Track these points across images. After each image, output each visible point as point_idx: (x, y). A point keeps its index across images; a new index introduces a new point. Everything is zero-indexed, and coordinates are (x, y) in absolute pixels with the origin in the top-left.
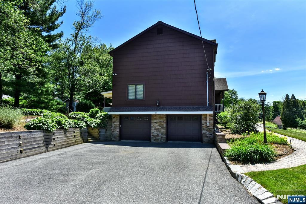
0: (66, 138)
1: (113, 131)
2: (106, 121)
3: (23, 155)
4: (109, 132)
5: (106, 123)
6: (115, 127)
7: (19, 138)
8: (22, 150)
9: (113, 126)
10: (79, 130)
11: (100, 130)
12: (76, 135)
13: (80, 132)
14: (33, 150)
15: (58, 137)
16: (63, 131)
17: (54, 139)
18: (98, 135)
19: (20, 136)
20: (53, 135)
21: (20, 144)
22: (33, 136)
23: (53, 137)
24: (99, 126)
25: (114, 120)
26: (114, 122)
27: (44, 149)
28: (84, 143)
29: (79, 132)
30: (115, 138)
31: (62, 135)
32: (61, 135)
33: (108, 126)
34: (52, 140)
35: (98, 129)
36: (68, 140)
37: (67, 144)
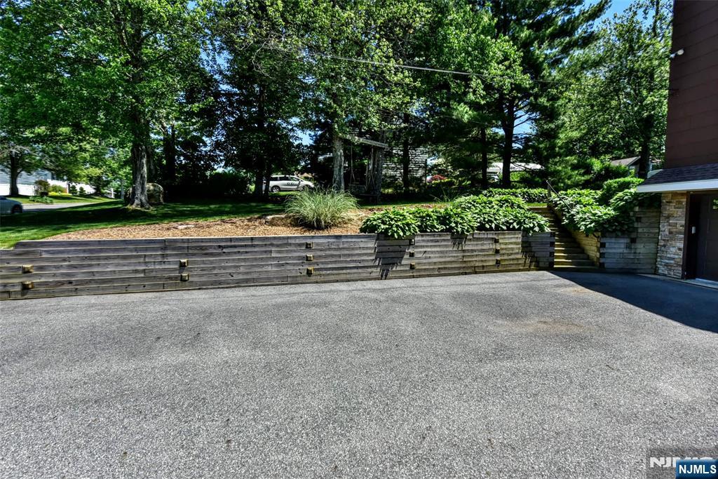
0: (462, 254)
1: (664, 246)
2: (635, 212)
3: (313, 278)
4: (642, 248)
5: (634, 219)
6: (671, 233)
7: (307, 247)
8: (310, 268)
9: (665, 228)
10: (520, 236)
11: (603, 240)
12: (502, 249)
13: (522, 242)
14: (344, 271)
15: (429, 249)
16: (449, 237)
17: (412, 255)
18: (598, 254)
19: (307, 244)
20: (410, 244)
21: (307, 258)
22: (345, 246)
23: (411, 250)
24: (603, 228)
25: (670, 209)
26: (668, 217)
27: (376, 272)
28: (539, 268)
29: (520, 240)
30: (670, 270)
31: (446, 246)
32: (439, 246)
33: (640, 230)
34: (406, 256)
35: (598, 237)
36: (465, 260)
37: (459, 268)
